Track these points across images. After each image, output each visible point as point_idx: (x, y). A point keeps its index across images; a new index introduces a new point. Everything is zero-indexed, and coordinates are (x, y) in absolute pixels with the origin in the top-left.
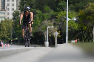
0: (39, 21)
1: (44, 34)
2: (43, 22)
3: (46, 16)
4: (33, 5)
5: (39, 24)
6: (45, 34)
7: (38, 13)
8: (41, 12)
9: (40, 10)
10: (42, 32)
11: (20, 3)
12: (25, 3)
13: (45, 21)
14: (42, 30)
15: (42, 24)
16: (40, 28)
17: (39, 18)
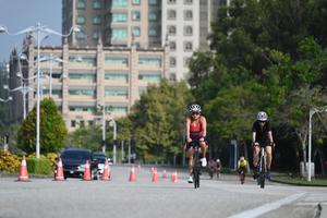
0: (282, 90)
1: (300, 135)
2: (296, 93)
3: (306, 72)
4: (260, 30)
5: (281, 100)
6: (303, 136)
7: (276, 63)
8: (288, 59)
9: (284, 52)
10: (293, 129)
11: (213, 25)
13: (302, 89)
14: (292, 122)
15: (290, 102)
16: (283, 115)
17: (282, 77)
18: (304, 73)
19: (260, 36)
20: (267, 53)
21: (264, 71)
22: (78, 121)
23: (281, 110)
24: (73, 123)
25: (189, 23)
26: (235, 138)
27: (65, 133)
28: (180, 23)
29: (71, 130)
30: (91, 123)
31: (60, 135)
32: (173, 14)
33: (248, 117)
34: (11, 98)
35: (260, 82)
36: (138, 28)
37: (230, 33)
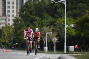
1: (43, 40)
2: (42, 28)
3: (45, 23)
4: (33, 11)
7: (37, 20)
8: (40, 19)
9: (39, 17)
12: (25, 10)
13: (44, 27)
17: (39, 24)
18: (44, 23)
19: (32, 13)
20: (35, 18)
21: (34, 22)
25: (13, 9)
28: (11, 9)
32: (9, 7)
35: (33, 25)
37: (24, 12)
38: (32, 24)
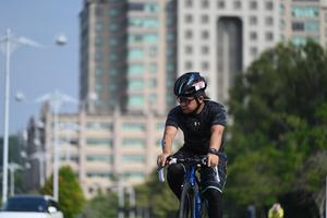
0: (300, 156)
1: (317, 200)
2: (312, 158)
3: (323, 137)
4: (277, 96)
5: (299, 166)
6: (320, 200)
7: (293, 129)
8: (305, 124)
9: (302, 117)
10: (310, 195)
11: (231, 92)
12: (249, 91)
13: (319, 155)
14: (309, 188)
15: (307, 166)
16: (301, 181)
17: (299, 143)
18: (320, 138)
19: (277, 102)
20: (285, 120)
21: (282, 137)
22: (95, 188)
23: (298, 175)
24: (91, 190)
26: (252, 203)
27: (83, 200)
29: (88, 196)
30: (109, 190)
31: (78, 201)
33: (265, 184)
34: (28, 166)
35: (278, 147)
36: (155, 95)
37: (247, 100)
38: (274, 143)
